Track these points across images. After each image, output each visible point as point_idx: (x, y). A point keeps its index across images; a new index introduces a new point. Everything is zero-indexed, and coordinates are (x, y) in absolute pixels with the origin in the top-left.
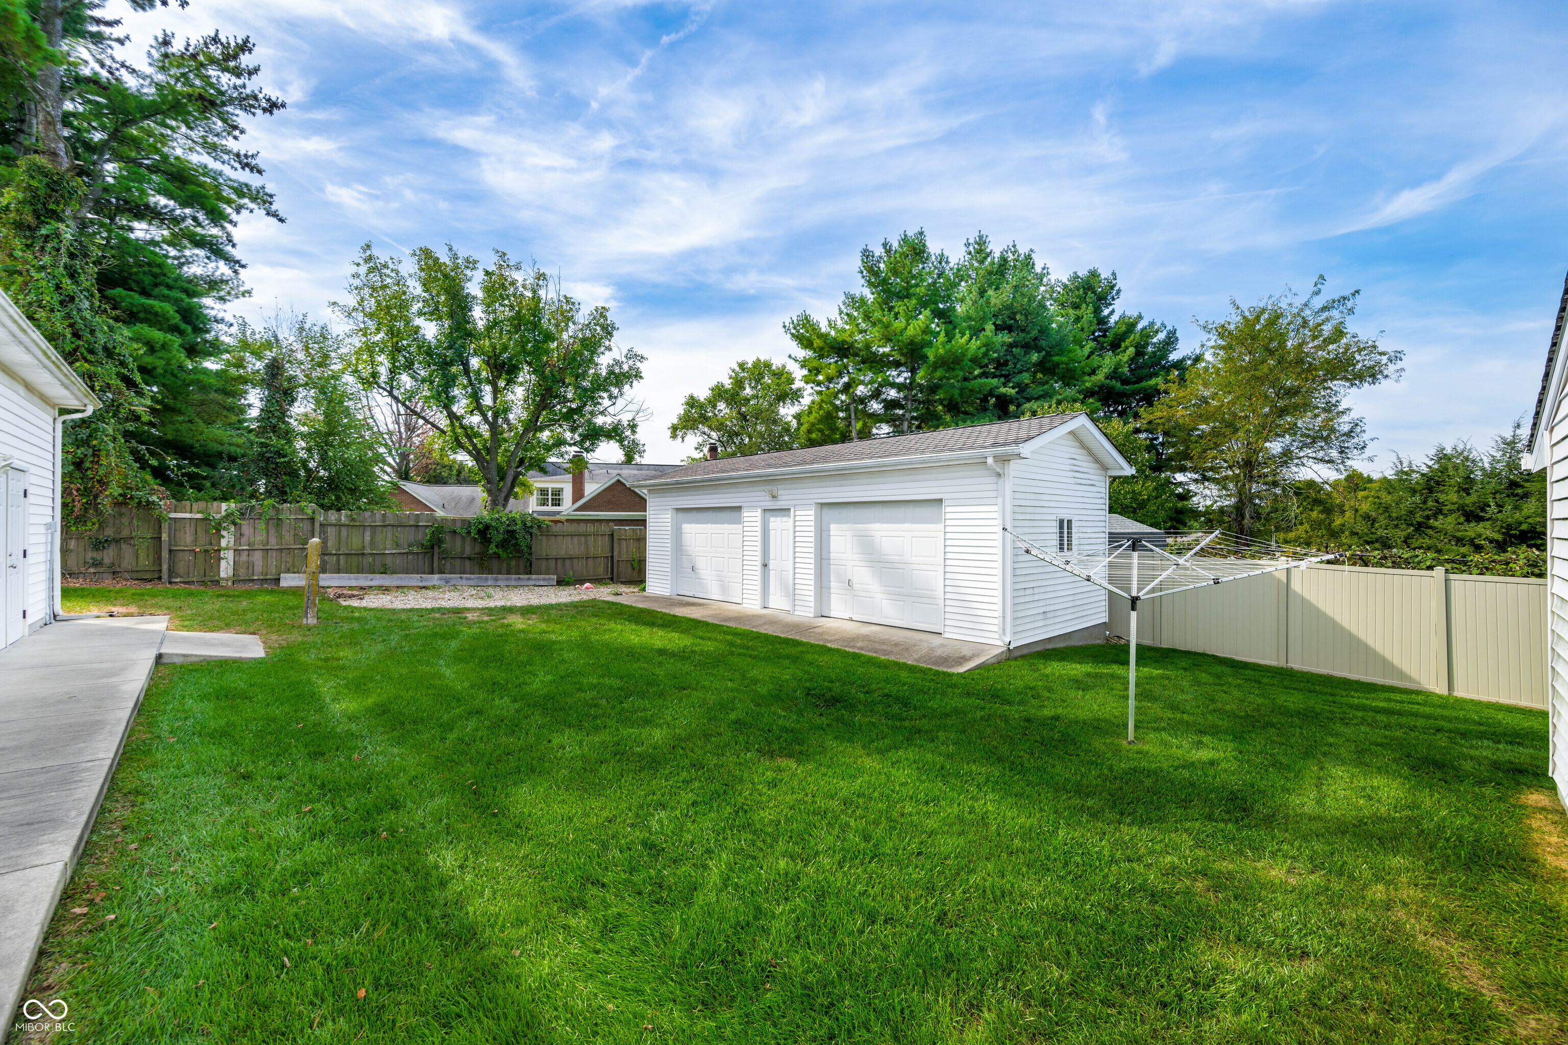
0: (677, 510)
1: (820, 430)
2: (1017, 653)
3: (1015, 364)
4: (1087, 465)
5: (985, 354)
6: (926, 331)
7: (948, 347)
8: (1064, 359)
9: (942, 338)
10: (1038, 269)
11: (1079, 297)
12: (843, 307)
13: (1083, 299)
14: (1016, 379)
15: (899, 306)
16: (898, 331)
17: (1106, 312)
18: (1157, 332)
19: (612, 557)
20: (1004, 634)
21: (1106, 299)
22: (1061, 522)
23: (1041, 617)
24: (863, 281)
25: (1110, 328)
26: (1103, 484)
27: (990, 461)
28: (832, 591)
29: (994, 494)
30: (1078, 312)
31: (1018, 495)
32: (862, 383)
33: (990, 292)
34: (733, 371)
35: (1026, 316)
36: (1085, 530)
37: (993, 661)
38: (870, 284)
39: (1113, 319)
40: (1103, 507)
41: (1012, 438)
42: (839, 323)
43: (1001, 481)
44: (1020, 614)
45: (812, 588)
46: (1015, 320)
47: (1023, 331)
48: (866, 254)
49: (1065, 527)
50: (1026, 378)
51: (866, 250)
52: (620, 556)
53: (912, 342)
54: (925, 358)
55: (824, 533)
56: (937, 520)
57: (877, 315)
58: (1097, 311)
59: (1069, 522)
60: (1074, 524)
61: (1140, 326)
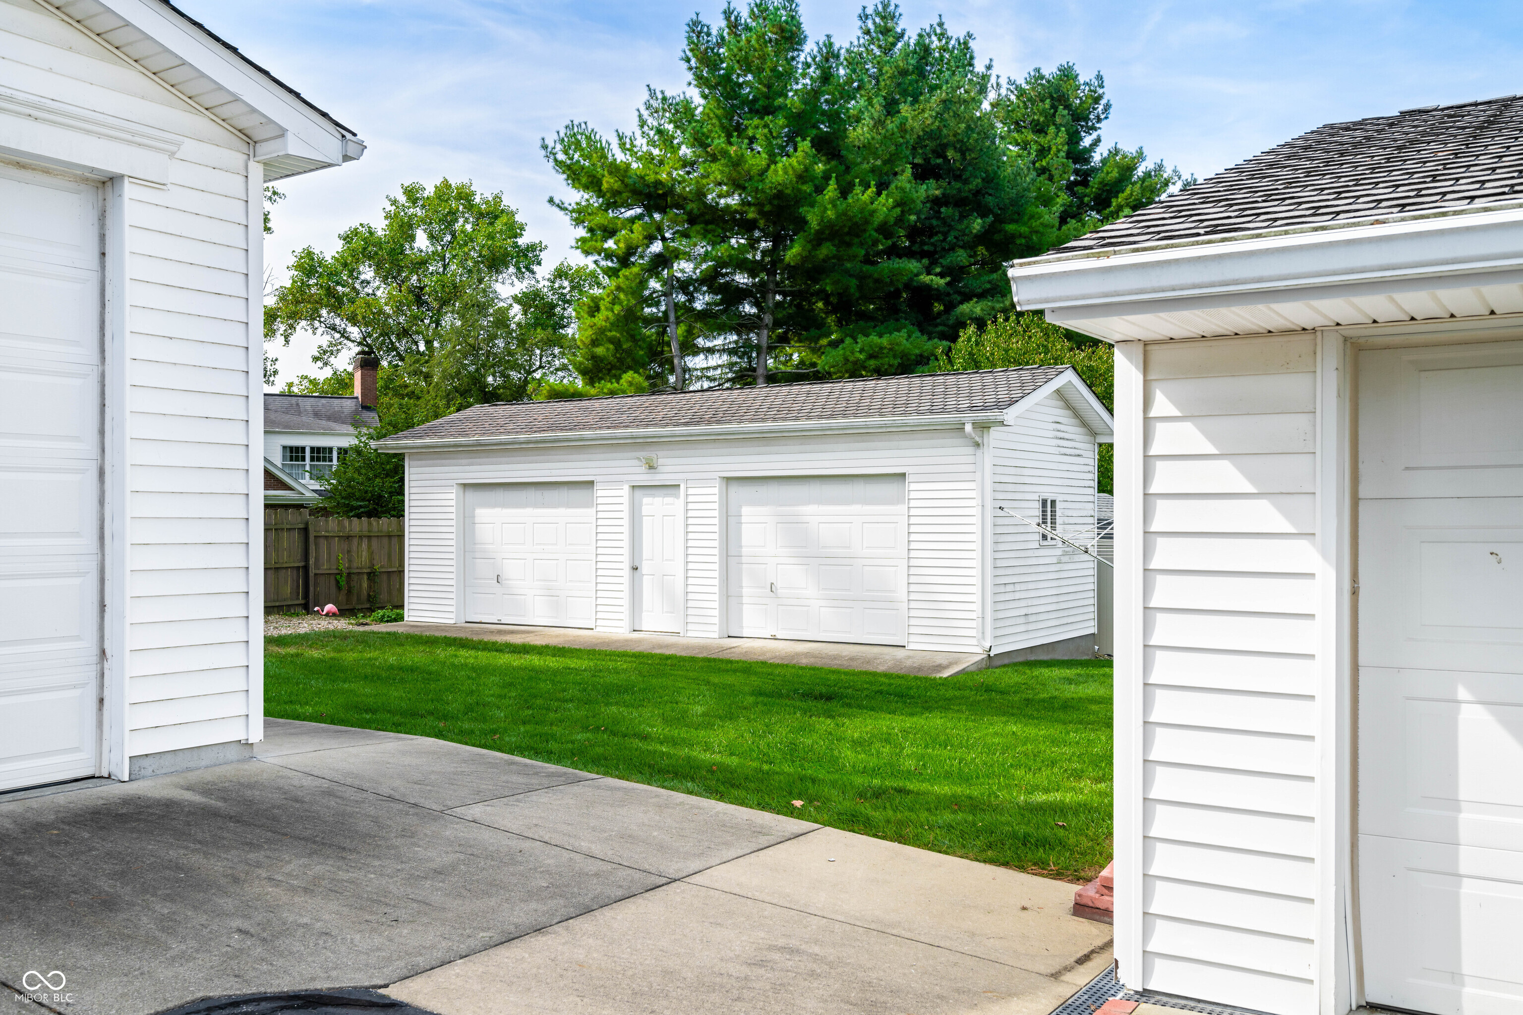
0: (465, 486)
1: (611, 340)
2: (998, 662)
3: (945, 235)
4: (1073, 431)
5: (900, 220)
6: (803, 176)
7: (842, 205)
8: (1024, 229)
9: (831, 190)
10: (979, 67)
11: (1043, 112)
12: (645, 114)
13: (1051, 118)
14: (947, 260)
15: (754, 125)
16: (754, 172)
17: (1087, 141)
18: (1166, 183)
19: (306, 568)
20: (984, 638)
21: (1087, 119)
22: (1044, 502)
23: (1022, 620)
24: (690, 76)
25: (1094, 170)
26: (1091, 454)
27: (968, 428)
28: (745, 600)
29: (971, 468)
30: (1042, 140)
31: (999, 470)
32: (689, 257)
33: (905, 109)
34: (394, 202)
35: (963, 154)
36: (1070, 513)
37: (973, 668)
38: (701, 81)
39: (1097, 157)
40: (1091, 483)
41: (991, 399)
42: (641, 143)
43: (979, 452)
44: (1001, 615)
45: (716, 597)
46: (945, 157)
47: (958, 178)
48: (697, 29)
49: (1048, 509)
50: (961, 256)
51: (696, 23)
52: (317, 566)
53: (779, 195)
54: (801, 223)
55: (732, 520)
56: (899, 500)
57: (719, 142)
58: (1074, 138)
59: (1053, 502)
60: (1059, 505)
61: (1140, 171)
